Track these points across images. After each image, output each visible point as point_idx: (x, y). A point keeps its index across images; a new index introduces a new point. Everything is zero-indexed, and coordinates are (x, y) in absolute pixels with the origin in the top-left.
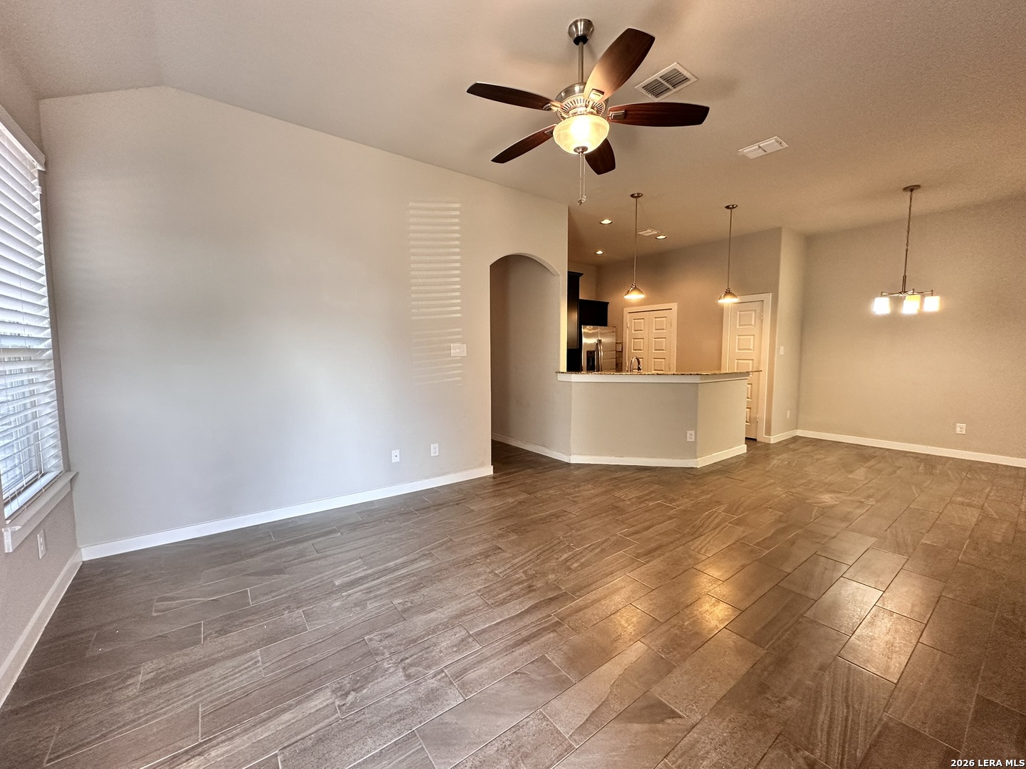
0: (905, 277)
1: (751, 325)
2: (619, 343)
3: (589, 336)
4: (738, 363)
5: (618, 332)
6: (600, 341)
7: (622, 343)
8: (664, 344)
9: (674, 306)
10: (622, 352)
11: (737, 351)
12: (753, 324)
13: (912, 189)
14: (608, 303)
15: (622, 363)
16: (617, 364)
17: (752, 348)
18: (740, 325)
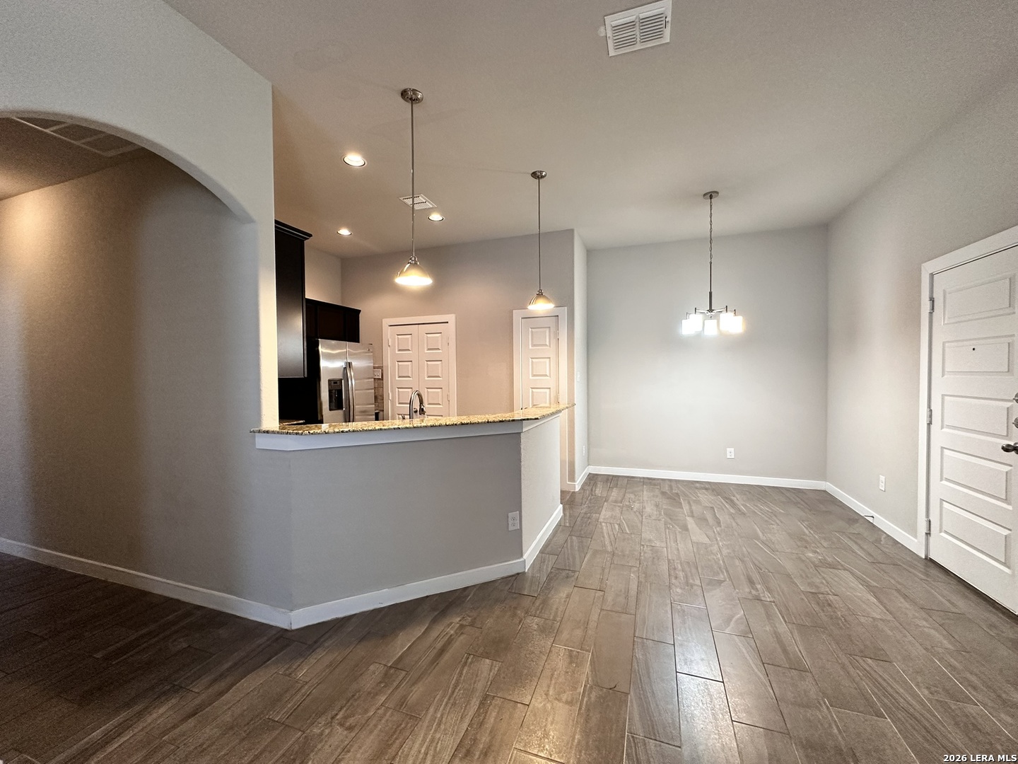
0: (711, 293)
1: (546, 345)
2: (378, 368)
3: (330, 357)
4: (532, 391)
5: (376, 352)
6: (350, 364)
7: (381, 368)
8: (440, 368)
9: (451, 318)
10: (382, 379)
11: (531, 377)
12: (548, 343)
13: (711, 195)
14: (360, 311)
15: (382, 396)
16: (376, 398)
17: (548, 374)
18: (533, 345)
